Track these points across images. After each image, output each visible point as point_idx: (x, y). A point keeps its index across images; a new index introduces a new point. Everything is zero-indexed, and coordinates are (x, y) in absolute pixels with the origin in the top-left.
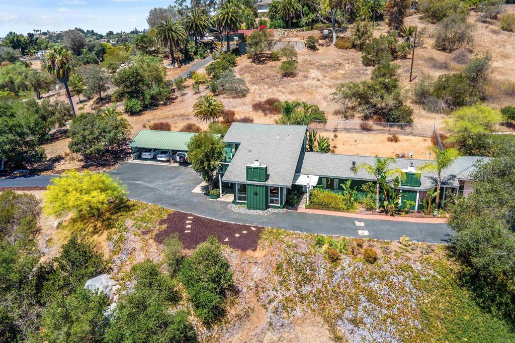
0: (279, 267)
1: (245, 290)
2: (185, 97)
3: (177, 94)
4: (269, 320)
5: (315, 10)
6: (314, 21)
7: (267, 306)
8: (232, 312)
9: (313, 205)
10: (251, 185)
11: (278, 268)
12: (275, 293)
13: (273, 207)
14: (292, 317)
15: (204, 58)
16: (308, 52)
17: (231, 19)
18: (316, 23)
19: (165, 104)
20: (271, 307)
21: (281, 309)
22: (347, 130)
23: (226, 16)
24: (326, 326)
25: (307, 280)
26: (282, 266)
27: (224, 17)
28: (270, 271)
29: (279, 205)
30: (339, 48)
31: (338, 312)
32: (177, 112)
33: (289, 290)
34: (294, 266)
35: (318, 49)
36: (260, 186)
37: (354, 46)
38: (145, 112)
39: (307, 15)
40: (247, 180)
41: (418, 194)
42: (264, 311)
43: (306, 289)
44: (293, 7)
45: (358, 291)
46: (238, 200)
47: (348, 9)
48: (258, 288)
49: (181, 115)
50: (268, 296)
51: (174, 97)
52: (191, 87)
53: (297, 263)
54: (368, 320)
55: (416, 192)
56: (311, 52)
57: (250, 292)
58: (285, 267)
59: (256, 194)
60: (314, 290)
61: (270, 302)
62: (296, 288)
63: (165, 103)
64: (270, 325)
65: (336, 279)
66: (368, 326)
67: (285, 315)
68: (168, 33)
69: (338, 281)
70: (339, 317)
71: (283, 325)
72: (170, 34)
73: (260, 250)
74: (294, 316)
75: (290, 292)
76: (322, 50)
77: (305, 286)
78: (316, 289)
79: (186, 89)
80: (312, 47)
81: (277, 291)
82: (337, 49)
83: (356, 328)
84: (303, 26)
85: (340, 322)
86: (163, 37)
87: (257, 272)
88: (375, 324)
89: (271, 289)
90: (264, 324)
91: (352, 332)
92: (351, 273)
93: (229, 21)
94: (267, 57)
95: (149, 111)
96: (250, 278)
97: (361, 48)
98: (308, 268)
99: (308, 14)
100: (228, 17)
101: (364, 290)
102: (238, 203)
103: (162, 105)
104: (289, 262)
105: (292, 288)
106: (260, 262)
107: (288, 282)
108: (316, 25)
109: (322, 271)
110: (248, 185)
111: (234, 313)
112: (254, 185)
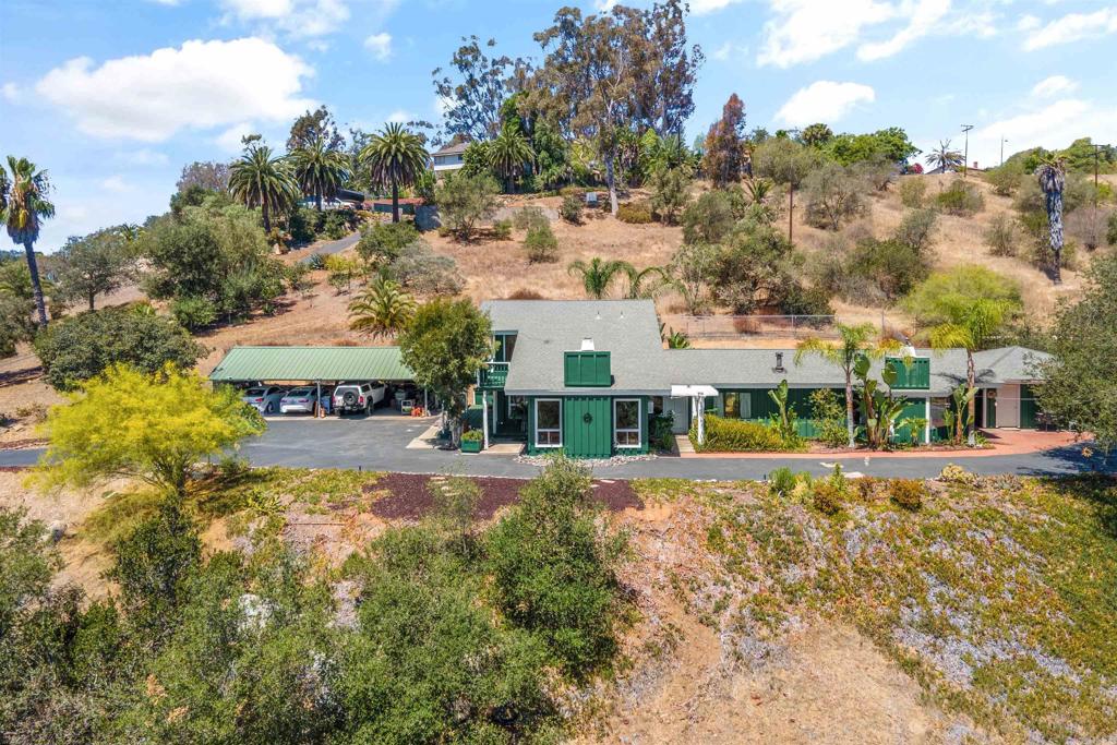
0: (714, 535)
1: (648, 591)
2: (316, 302)
3: (290, 296)
4: (730, 648)
5: (560, 160)
6: (562, 182)
7: (714, 618)
8: (630, 642)
9: (715, 441)
10: (576, 398)
11: (712, 537)
12: (724, 589)
13: (624, 452)
14: (785, 635)
15: (339, 238)
16: (565, 227)
17: (405, 155)
18: (566, 186)
19: (268, 314)
20: (724, 619)
21: (749, 622)
22: (711, 336)
23: (394, 146)
24: (870, 644)
25: (788, 556)
26: (719, 532)
27: (390, 148)
28: (695, 545)
29: (639, 446)
30: (628, 221)
31: (883, 611)
32: (303, 325)
33: (756, 580)
34: (747, 529)
35: (584, 224)
36: (598, 398)
37: (656, 218)
38: (222, 329)
39: (547, 168)
40: (567, 386)
41: (928, 404)
42: (708, 632)
43: (793, 574)
44: (519, 153)
45: (912, 564)
46: (539, 443)
47: (627, 159)
48: (680, 584)
49: (316, 330)
50: (709, 597)
51: (287, 302)
52: (325, 283)
53: (752, 523)
54: (961, 621)
55: (923, 401)
56: (573, 227)
57: (662, 594)
58: (727, 534)
59: (588, 418)
60: (813, 573)
61: (719, 608)
62: (769, 574)
63: (266, 311)
64: (738, 659)
65: (854, 545)
66: (965, 632)
67: (765, 632)
68: (262, 179)
69: (859, 550)
70: (893, 621)
71: (768, 654)
72: (266, 179)
73: (653, 507)
74: (786, 631)
75: (758, 583)
76: (592, 225)
77: (787, 567)
78: (815, 572)
79: (314, 288)
80: (572, 219)
81: (724, 583)
82: (623, 223)
83: (940, 640)
84: (539, 191)
85: (898, 633)
86: (249, 187)
87: (666, 552)
88: (979, 627)
89: (710, 583)
90: (720, 659)
91: (935, 650)
92: (881, 533)
93: (400, 158)
94: (482, 234)
95: (230, 327)
96: (650, 565)
97: (671, 221)
98: (782, 530)
99: (550, 165)
100: (398, 150)
101: (925, 562)
102: (539, 451)
103: (261, 315)
104: (732, 523)
105: (760, 575)
106: (663, 529)
107: (746, 563)
108: (565, 189)
109: (815, 534)
110: (569, 398)
111: (638, 643)
112: (584, 398)
